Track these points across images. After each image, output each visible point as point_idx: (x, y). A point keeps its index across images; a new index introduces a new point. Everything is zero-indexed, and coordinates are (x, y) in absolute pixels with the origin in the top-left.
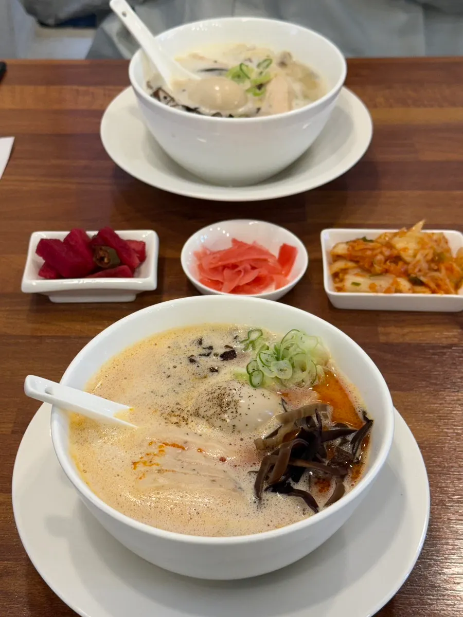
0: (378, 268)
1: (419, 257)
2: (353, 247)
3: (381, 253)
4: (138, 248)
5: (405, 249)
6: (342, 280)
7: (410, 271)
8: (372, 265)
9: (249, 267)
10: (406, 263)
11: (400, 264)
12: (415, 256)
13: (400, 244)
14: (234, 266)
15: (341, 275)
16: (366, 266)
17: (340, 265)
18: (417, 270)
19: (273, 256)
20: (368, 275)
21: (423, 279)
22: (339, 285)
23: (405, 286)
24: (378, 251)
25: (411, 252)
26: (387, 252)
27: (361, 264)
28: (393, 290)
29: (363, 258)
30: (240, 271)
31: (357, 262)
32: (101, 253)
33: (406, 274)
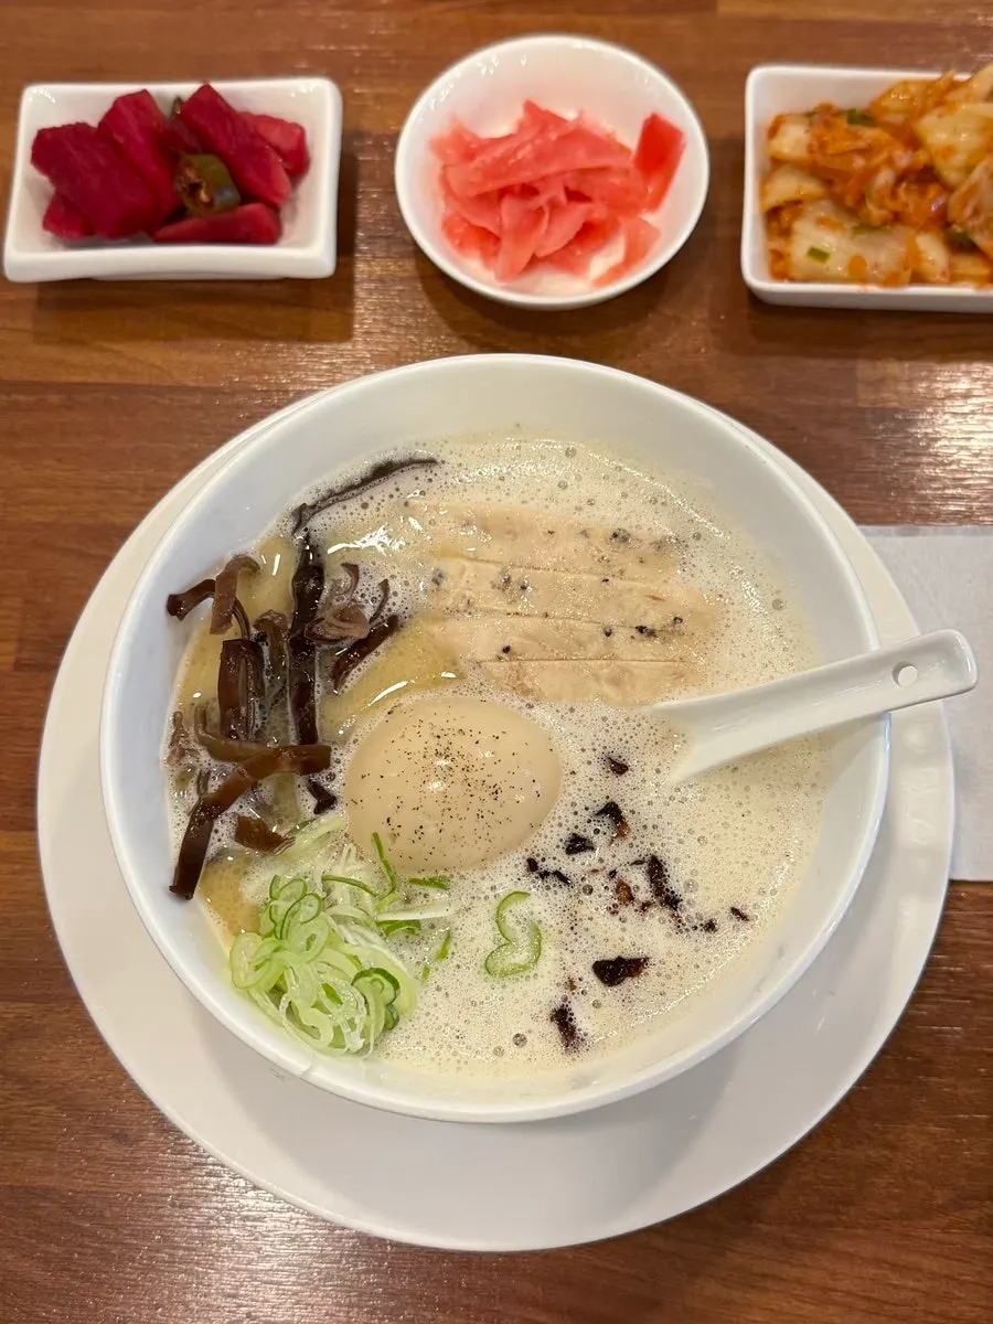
0: (875, 212)
1: (977, 174)
2: (823, 146)
3: (890, 162)
4: (287, 145)
5: (949, 151)
6: (786, 233)
7: (952, 214)
8: (861, 200)
9: (562, 197)
10: (948, 189)
11: (933, 190)
12: (969, 169)
13: (938, 132)
14: (528, 191)
15: (785, 216)
16: (849, 201)
17: (787, 186)
18: (968, 211)
19: (623, 149)
20: (849, 225)
21: (980, 240)
22: (778, 244)
23: (933, 263)
24: (883, 156)
25: (959, 159)
26: (903, 159)
27: (838, 189)
28: (907, 274)
29: (845, 176)
30: (539, 212)
31: (828, 183)
32: (191, 175)
33: (942, 222)
